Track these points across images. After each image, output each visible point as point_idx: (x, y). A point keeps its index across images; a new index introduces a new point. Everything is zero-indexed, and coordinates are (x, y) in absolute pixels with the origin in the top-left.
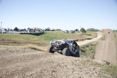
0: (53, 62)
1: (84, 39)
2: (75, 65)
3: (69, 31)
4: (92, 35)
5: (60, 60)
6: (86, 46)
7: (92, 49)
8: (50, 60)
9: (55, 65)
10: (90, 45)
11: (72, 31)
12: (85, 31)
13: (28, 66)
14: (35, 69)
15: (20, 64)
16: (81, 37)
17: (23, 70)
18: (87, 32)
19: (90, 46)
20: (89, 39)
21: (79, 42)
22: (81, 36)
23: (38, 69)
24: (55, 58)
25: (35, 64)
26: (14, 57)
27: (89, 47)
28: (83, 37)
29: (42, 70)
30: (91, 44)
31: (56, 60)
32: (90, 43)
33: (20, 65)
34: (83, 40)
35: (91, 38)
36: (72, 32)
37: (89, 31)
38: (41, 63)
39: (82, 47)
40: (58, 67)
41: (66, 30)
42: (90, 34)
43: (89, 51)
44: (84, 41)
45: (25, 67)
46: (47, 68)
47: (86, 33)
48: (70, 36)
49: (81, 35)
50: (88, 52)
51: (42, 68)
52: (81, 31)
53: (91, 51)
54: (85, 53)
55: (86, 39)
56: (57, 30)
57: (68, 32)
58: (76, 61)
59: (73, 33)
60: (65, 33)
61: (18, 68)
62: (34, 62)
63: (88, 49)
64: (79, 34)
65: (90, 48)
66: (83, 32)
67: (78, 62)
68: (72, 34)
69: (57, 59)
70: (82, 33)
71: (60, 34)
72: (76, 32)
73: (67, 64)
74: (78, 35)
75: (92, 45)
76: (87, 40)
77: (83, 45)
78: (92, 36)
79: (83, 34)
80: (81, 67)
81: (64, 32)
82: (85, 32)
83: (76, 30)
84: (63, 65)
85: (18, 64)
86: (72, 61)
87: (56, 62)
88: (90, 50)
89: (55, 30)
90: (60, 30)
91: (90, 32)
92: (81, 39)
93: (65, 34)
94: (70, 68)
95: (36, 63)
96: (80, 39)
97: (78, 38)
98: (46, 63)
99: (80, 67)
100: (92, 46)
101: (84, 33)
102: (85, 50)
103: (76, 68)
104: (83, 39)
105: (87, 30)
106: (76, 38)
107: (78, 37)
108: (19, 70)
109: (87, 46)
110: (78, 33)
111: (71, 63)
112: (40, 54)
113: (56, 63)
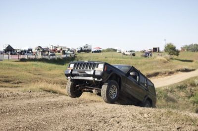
0: (92, 116)
1: (173, 70)
2: (138, 121)
3: (138, 52)
4: (195, 61)
5: (106, 112)
6: (178, 87)
7: (192, 95)
8: (86, 112)
9: (95, 120)
10: (189, 85)
11: (144, 52)
12: (175, 50)
13: (38, 121)
14: (53, 127)
15: (22, 117)
16: (167, 67)
17: (29, 127)
18: (180, 53)
19: (189, 88)
20: (187, 70)
21: (162, 79)
22: (167, 64)
23: (59, 126)
24: (96, 108)
25: (52, 118)
26: (9, 106)
27: (187, 89)
28: (171, 67)
29: (66, 128)
30: (191, 81)
31: (98, 112)
32: (189, 80)
33: (22, 120)
34: (171, 73)
35: (191, 68)
36: (144, 54)
37: (188, 50)
38: (66, 116)
39: (167, 90)
40: (101, 125)
41: (129, 50)
42: (188, 59)
43: (186, 99)
44: (172, 76)
45: (32, 122)
46: (77, 124)
47: (180, 57)
48: (139, 63)
49: (165, 62)
50: (184, 102)
51: (67, 125)
52: (166, 50)
53: (192, 99)
54: (176, 104)
55: (178, 71)
56: (109, 50)
57: (134, 55)
58: (142, 114)
59: (146, 56)
60: (128, 58)
61: (18, 124)
62: (51, 115)
63: (182, 94)
64: (163, 58)
65: (189, 91)
66: (171, 54)
67: (146, 115)
68: (144, 60)
69: (102, 111)
70: (168, 56)
71: (113, 59)
72: (154, 54)
73: (121, 119)
74: (158, 62)
75: (193, 85)
76: (180, 72)
77: (171, 86)
78: (193, 63)
79: (172, 59)
80: (152, 124)
81: (124, 54)
82: (177, 55)
83: (155, 50)
84: (112, 120)
85: (18, 118)
86: (134, 114)
87: (97, 115)
88: (189, 97)
89: (104, 51)
90: (115, 50)
91: (190, 53)
92: (167, 70)
93: (126, 60)
94: (126, 126)
95: (55, 116)
96: (163, 70)
97: (158, 68)
98: (76, 118)
99: (149, 124)
100: (193, 88)
101: (175, 57)
102: (175, 98)
103: (139, 126)
104: (170, 70)
105: (183, 49)
106: (152, 69)
107: (158, 66)
108: (20, 128)
109: (182, 87)
110: (159, 58)
111: (131, 117)
112: (65, 100)
113: (98, 117)
